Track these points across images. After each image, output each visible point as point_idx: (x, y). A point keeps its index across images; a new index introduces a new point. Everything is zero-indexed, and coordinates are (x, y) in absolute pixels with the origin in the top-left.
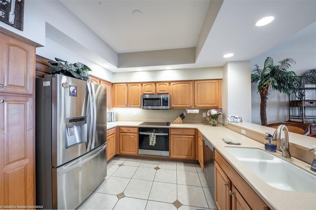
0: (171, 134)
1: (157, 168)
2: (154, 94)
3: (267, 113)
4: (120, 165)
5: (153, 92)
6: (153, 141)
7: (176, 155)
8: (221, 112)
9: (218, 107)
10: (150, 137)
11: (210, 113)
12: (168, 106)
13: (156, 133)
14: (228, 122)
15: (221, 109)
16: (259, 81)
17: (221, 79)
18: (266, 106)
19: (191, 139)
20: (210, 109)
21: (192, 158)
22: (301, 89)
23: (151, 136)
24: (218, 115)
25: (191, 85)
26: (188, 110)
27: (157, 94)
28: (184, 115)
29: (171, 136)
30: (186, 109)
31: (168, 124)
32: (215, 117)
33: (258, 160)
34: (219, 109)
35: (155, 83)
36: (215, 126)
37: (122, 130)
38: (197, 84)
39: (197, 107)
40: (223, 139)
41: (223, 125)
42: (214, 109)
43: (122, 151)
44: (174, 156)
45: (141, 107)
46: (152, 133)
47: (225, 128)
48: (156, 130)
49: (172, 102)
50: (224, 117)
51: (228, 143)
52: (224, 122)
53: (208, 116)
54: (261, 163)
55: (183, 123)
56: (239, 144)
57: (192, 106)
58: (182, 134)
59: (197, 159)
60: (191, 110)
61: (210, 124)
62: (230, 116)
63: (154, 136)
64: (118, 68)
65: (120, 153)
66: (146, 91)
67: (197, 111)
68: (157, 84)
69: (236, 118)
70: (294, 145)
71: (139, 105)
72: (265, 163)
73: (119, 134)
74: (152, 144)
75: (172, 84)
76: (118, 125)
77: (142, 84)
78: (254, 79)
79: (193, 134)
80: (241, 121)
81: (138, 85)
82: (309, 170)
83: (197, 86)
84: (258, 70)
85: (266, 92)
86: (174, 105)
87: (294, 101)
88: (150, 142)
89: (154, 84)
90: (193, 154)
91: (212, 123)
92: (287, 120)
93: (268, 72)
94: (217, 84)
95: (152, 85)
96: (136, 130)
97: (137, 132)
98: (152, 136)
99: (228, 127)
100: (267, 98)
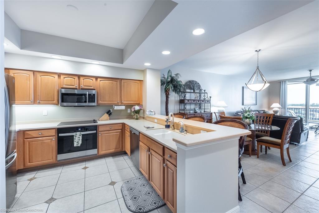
0: (99, 131)
1: (85, 168)
2: (77, 89)
3: (169, 108)
4: (31, 180)
5: (76, 87)
6: (79, 141)
7: (104, 151)
8: (142, 108)
9: (140, 104)
10: (74, 138)
11: (134, 109)
12: (95, 102)
13: (82, 131)
14: (146, 115)
15: (142, 105)
16: (165, 85)
17: (142, 81)
18: (168, 103)
19: (118, 133)
20: (134, 106)
21: (119, 150)
22: (185, 92)
23: (76, 137)
24: (140, 110)
25: (118, 83)
26: (115, 107)
27: (82, 89)
28: (111, 112)
29: (99, 133)
30: (113, 106)
31: (95, 121)
32: (137, 112)
33: (161, 134)
34: (140, 105)
35: (79, 76)
36: (138, 119)
37: (29, 135)
38: (124, 82)
39: (124, 104)
40: (144, 126)
41: (144, 118)
42: (137, 105)
43: (29, 162)
44: (102, 152)
45: (57, 104)
46: (77, 133)
47: (144, 120)
48: (81, 129)
49: (99, 98)
50: (144, 111)
51: (147, 128)
52: (144, 116)
53: (133, 111)
54: (163, 134)
55: (110, 119)
56: (153, 128)
57: (119, 103)
58: (112, 129)
59: (124, 150)
60: (118, 106)
61: (134, 118)
62: (148, 111)
63: (80, 135)
64: (21, 49)
65: (26, 165)
66: (66, 85)
67: (123, 108)
68: (82, 78)
69: (152, 112)
70: (176, 122)
71: (55, 102)
72: (165, 134)
73: (22, 140)
74: (77, 145)
75: (99, 80)
76: (20, 129)
77: (59, 75)
78: (162, 83)
79: (121, 128)
80: (155, 114)
81: (54, 76)
82: (179, 132)
83: (123, 84)
84: (164, 78)
85: (169, 93)
86: (101, 101)
87: (181, 100)
88: (74, 143)
89: (77, 78)
90: (120, 146)
91: (136, 117)
92: (179, 112)
93: (169, 80)
94: (139, 84)
95: (75, 79)
96: (53, 133)
97: (54, 134)
98: (78, 136)
99: (147, 119)
100: (169, 97)
